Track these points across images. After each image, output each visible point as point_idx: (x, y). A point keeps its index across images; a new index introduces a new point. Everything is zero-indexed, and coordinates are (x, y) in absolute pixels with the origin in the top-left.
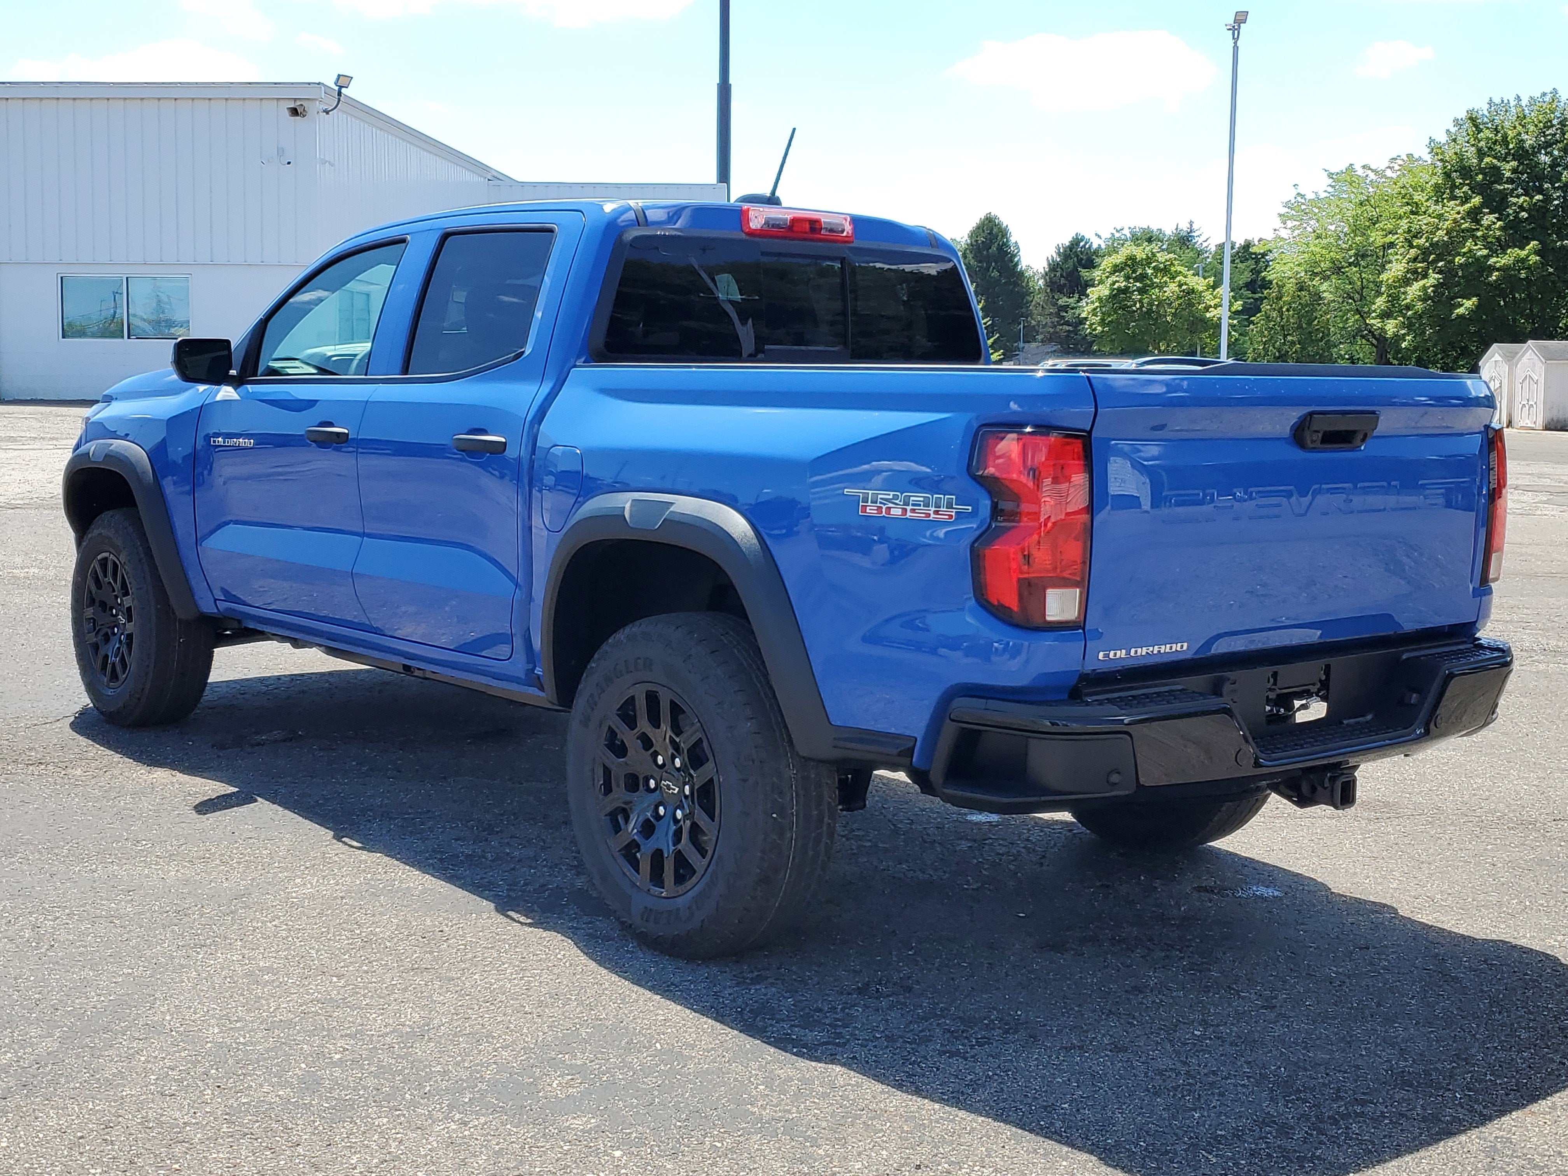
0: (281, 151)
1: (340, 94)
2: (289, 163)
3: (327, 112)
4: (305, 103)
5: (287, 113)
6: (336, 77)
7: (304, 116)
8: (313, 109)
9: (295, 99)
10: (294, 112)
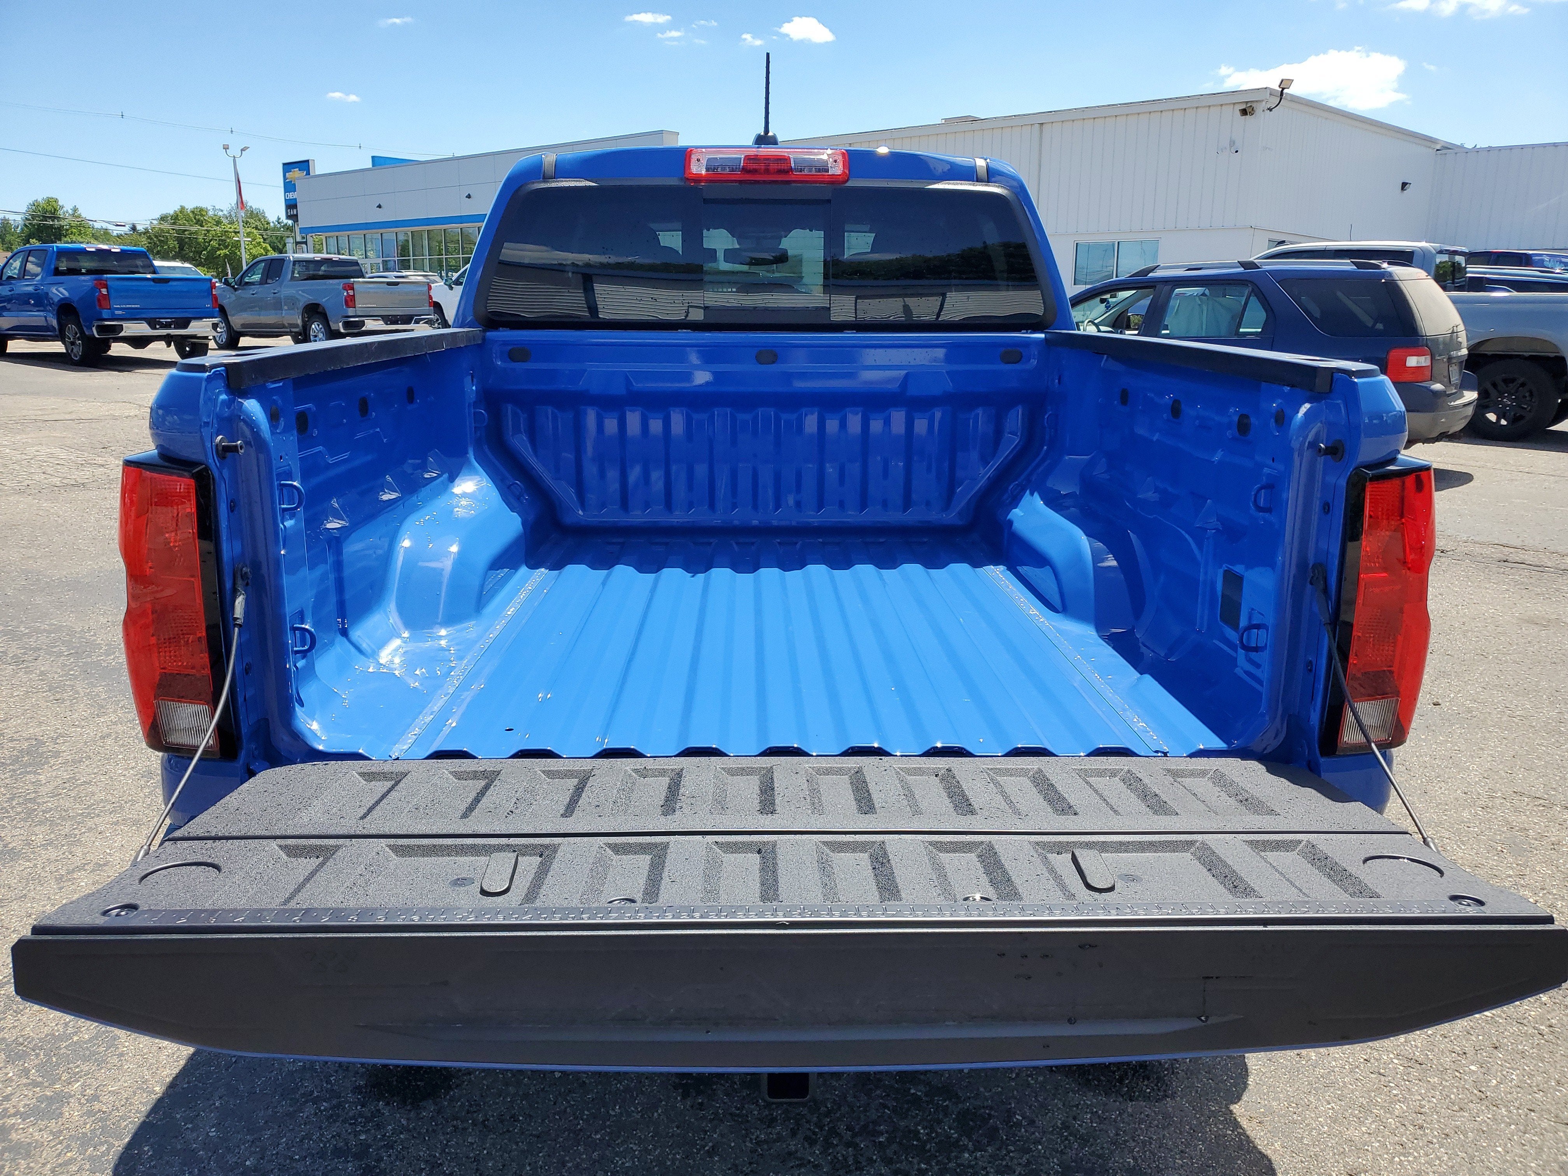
0: (1232, 143)
1: (1282, 93)
2: (1237, 152)
3: (1270, 110)
4: (1254, 105)
5: (1238, 113)
6: (1280, 81)
7: (1252, 114)
8: (1259, 108)
9: (1247, 102)
10: (1244, 112)
